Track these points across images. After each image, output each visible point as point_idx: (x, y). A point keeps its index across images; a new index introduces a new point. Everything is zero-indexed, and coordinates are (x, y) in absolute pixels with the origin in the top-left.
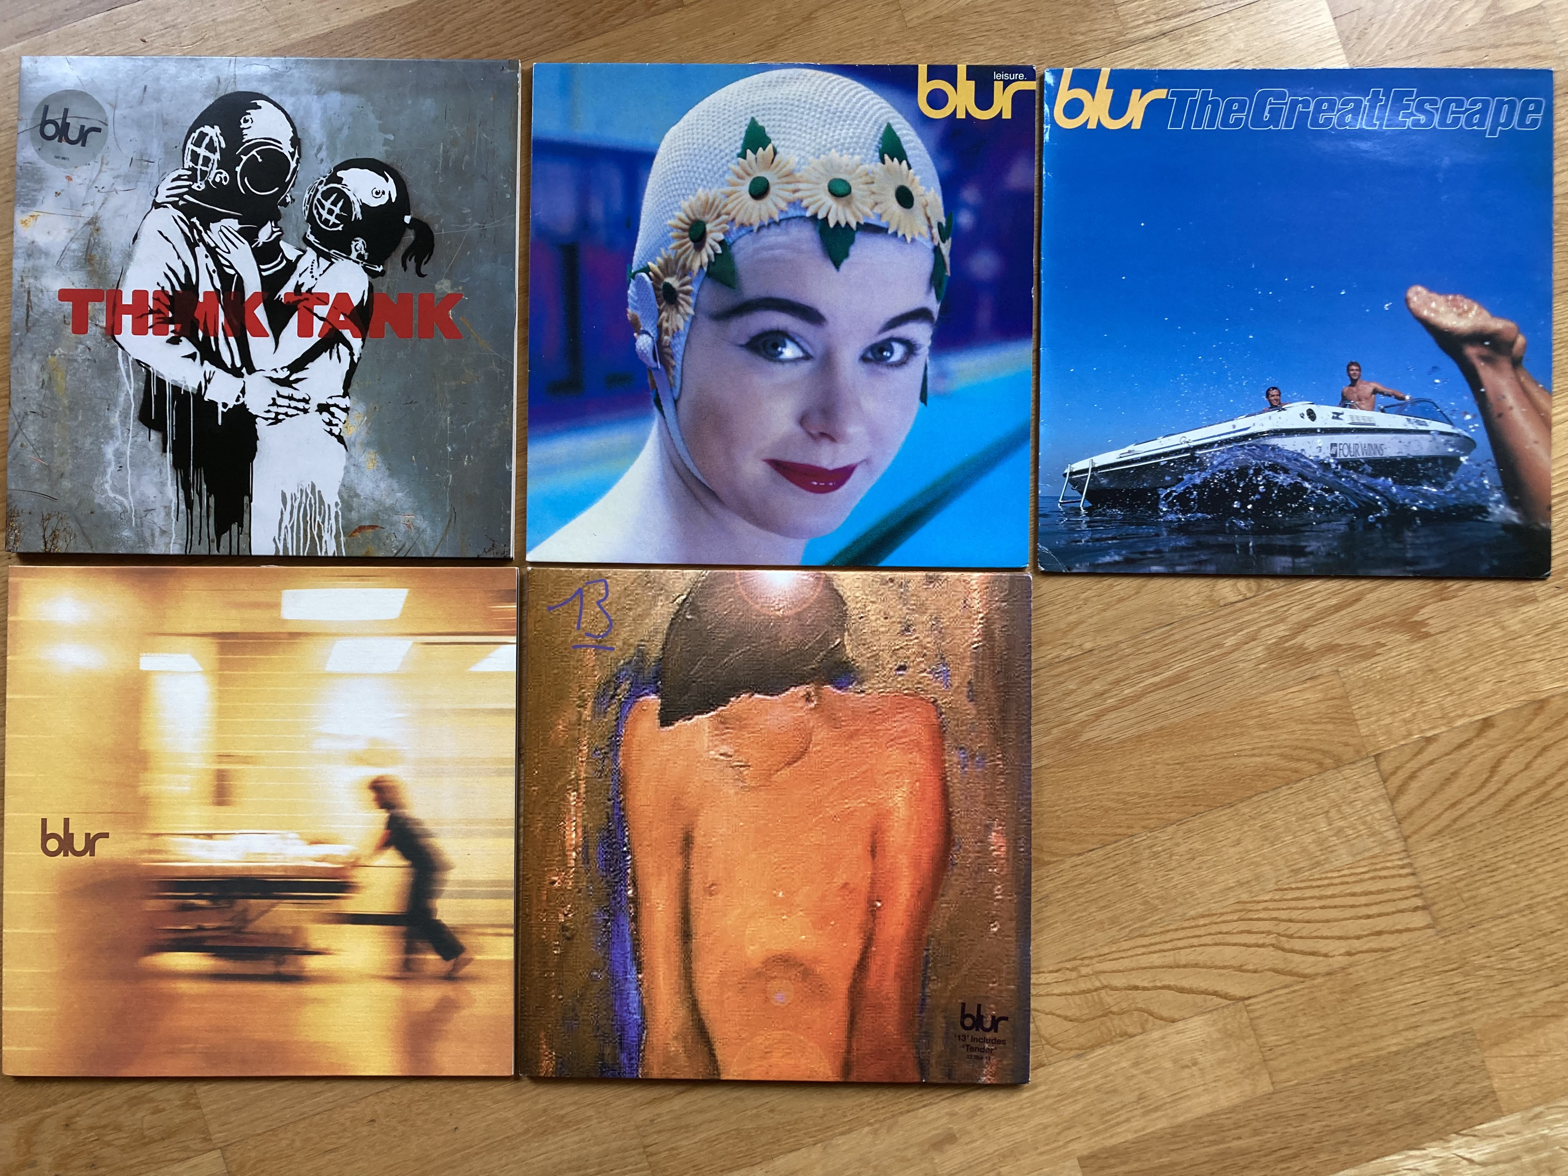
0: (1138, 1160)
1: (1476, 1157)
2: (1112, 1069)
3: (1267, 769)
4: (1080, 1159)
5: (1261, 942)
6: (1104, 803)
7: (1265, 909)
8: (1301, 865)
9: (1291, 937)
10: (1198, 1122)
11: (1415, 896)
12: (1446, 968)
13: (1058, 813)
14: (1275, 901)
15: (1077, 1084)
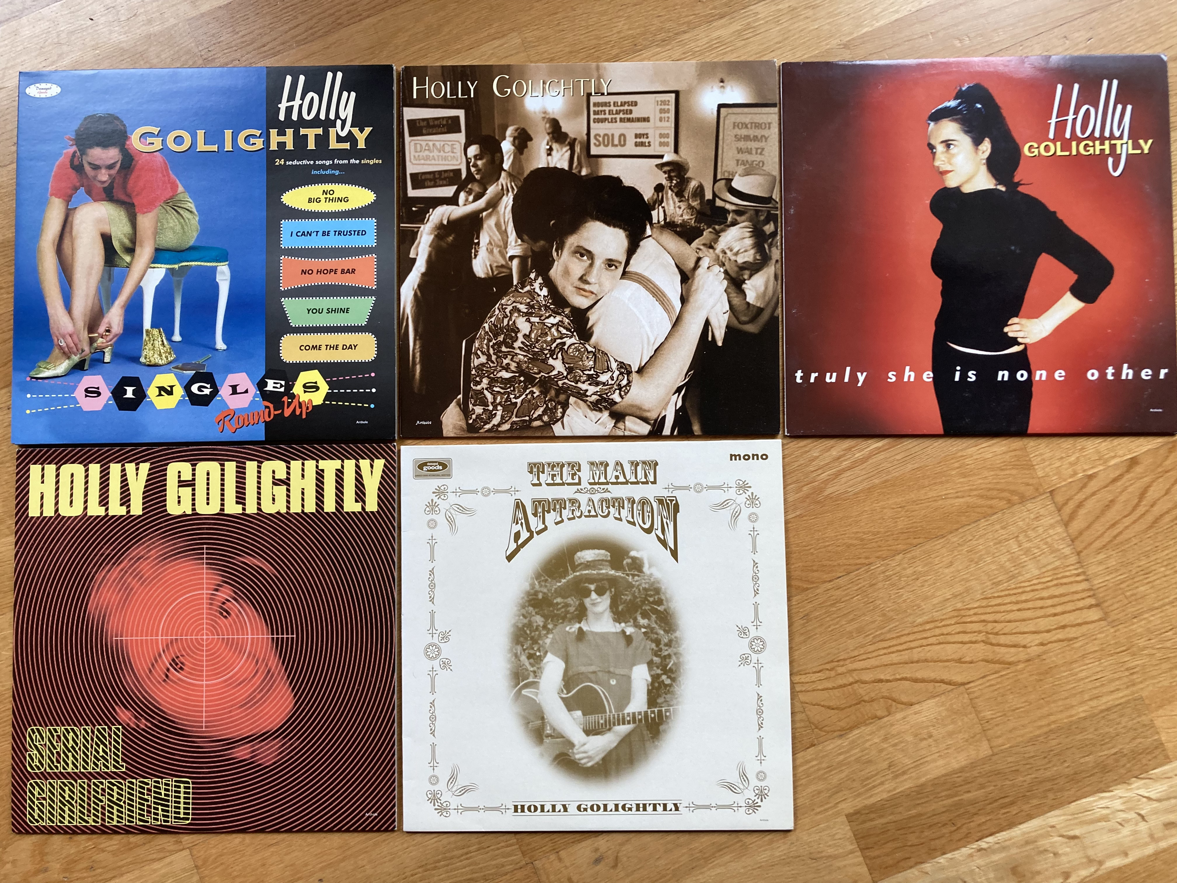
0: (892, 814)
1: (1153, 795)
2: (867, 745)
3: (968, 506)
4: (847, 816)
5: (974, 639)
6: (846, 541)
7: (975, 614)
8: (1000, 579)
9: (997, 634)
10: (936, 782)
11: (1089, 596)
12: (1118, 650)
13: (812, 551)
14: (983, 607)
15: (842, 757)
